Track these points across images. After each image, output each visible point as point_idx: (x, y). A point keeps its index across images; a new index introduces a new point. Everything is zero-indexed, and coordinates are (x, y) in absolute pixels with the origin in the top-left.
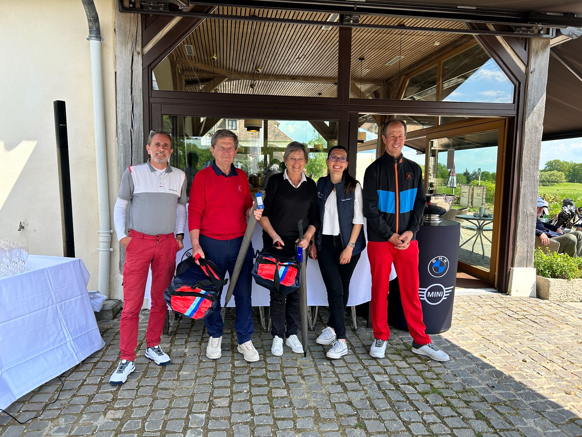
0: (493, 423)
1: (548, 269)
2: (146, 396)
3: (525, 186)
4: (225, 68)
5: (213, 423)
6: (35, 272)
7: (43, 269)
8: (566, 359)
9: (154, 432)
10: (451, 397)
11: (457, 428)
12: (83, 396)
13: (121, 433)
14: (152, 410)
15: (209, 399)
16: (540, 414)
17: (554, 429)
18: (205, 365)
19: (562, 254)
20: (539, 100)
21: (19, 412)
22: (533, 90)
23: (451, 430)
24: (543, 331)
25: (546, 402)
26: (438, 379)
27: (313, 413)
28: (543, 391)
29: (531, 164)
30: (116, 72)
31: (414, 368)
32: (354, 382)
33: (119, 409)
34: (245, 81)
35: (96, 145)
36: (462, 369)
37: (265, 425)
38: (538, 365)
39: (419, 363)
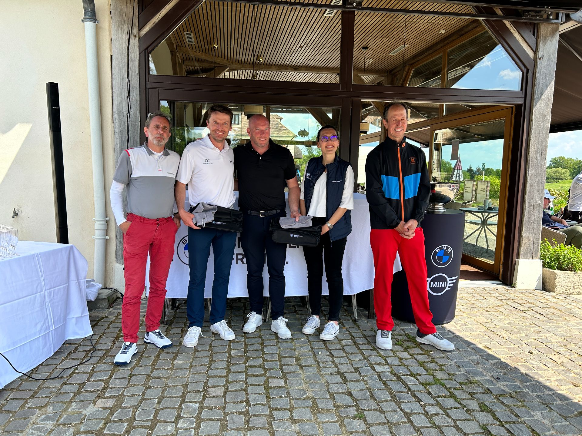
0: (498, 415)
1: (554, 261)
2: (138, 385)
3: (532, 176)
4: (226, 58)
5: (206, 412)
6: (25, 258)
7: (34, 255)
8: (573, 351)
9: (145, 421)
10: (455, 389)
11: (460, 420)
12: (73, 384)
13: (110, 422)
14: (144, 399)
15: (204, 388)
16: (548, 406)
17: (562, 422)
18: (201, 354)
19: (569, 246)
20: (547, 87)
21: (6, 399)
22: (541, 77)
23: (455, 421)
24: (549, 323)
25: (553, 394)
26: (441, 370)
27: (311, 403)
28: (550, 383)
29: (538, 154)
30: (112, 56)
31: (416, 359)
32: (354, 372)
33: (109, 397)
34: (247, 71)
35: (91, 130)
36: (466, 360)
37: (260, 415)
38: (545, 357)
39: (421, 354)
